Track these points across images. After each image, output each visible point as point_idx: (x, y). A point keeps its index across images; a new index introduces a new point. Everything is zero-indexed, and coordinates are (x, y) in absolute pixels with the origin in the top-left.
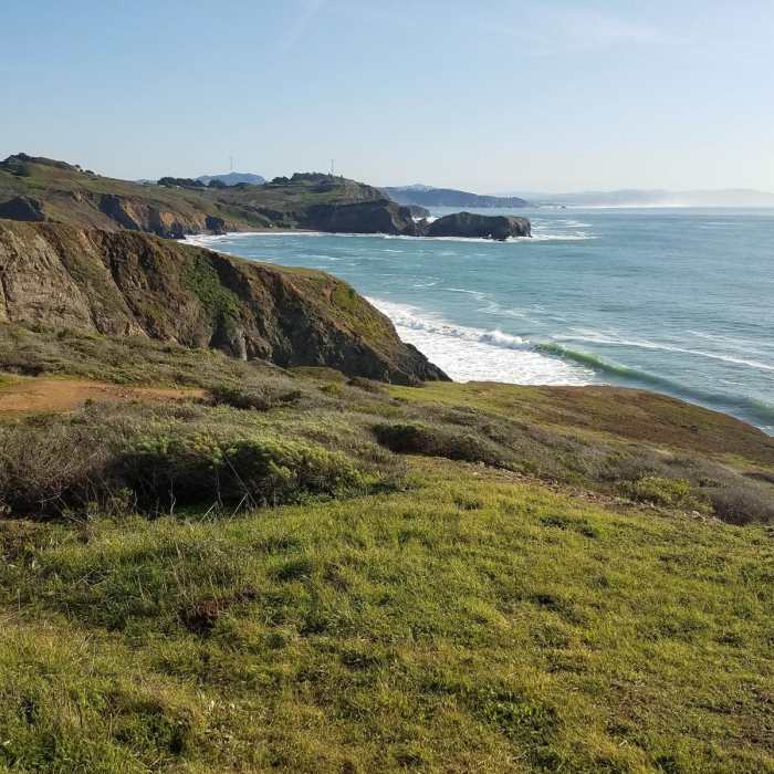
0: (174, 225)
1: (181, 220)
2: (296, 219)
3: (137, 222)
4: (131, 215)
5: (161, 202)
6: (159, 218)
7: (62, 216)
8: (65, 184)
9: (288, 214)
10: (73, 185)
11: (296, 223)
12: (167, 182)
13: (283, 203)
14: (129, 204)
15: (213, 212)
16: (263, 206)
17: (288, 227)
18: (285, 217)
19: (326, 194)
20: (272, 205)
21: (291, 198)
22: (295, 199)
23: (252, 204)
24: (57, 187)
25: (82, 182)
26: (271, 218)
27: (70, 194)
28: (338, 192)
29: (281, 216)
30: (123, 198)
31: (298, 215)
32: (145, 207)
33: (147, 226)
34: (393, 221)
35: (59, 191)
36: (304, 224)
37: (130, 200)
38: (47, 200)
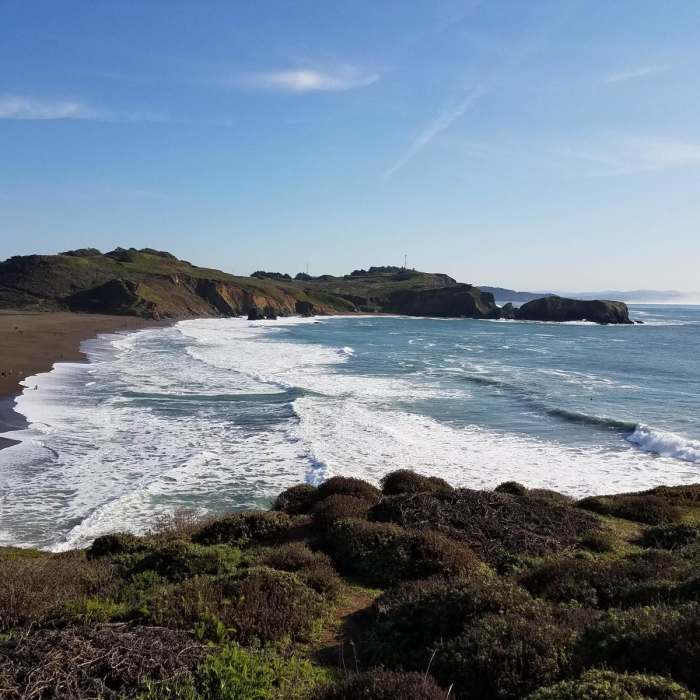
0: (266, 309)
1: (273, 303)
2: (380, 304)
3: (231, 305)
4: (226, 299)
5: (256, 287)
6: (253, 301)
7: (156, 298)
8: (165, 269)
9: (371, 299)
10: (172, 270)
11: (379, 308)
12: (259, 275)
13: (365, 290)
14: (224, 288)
15: (302, 297)
16: (347, 293)
17: (371, 311)
18: (369, 302)
19: (407, 281)
20: (355, 292)
21: (372, 286)
22: (377, 286)
23: (337, 291)
24: (157, 271)
25: (181, 268)
26: (354, 303)
27: (168, 277)
28: (418, 280)
29: (364, 301)
30: (219, 282)
31: (381, 300)
32: (240, 291)
33: (240, 308)
34: (477, 305)
35: (157, 275)
36: (387, 308)
37: (226, 284)
38: (145, 282)
